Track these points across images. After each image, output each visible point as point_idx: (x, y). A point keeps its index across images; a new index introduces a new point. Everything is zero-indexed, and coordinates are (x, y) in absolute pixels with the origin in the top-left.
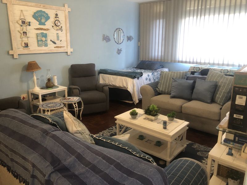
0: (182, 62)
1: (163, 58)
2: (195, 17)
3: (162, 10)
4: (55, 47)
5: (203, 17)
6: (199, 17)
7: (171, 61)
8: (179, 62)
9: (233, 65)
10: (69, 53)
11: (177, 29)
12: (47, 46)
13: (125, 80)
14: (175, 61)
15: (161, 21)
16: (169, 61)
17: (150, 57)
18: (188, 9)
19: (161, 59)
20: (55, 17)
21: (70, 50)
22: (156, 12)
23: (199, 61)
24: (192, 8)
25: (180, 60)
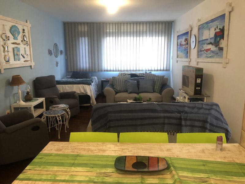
0: (107, 71)
1: (91, 69)
2: (114, 38)
3: (86, 30)
4: (24, 61)
5: (119, 38)
6: (117, 38)
7: (99, 71)
8: (105, 71)
9: (142, 71)
10: (33, 67)
11: (101, 46)
12: (20, 60)
13: (82, 87)
14: (102, 71)
15: (86, 39)
16: (97, 71)
17: (79, 69)
18: (108, 31)
19: (89, 70)
20: (23, 32)
21: (33, 64)
22: (81, 31)
23: (120, 69)
24: (111, 31)
25: (106, 69)
